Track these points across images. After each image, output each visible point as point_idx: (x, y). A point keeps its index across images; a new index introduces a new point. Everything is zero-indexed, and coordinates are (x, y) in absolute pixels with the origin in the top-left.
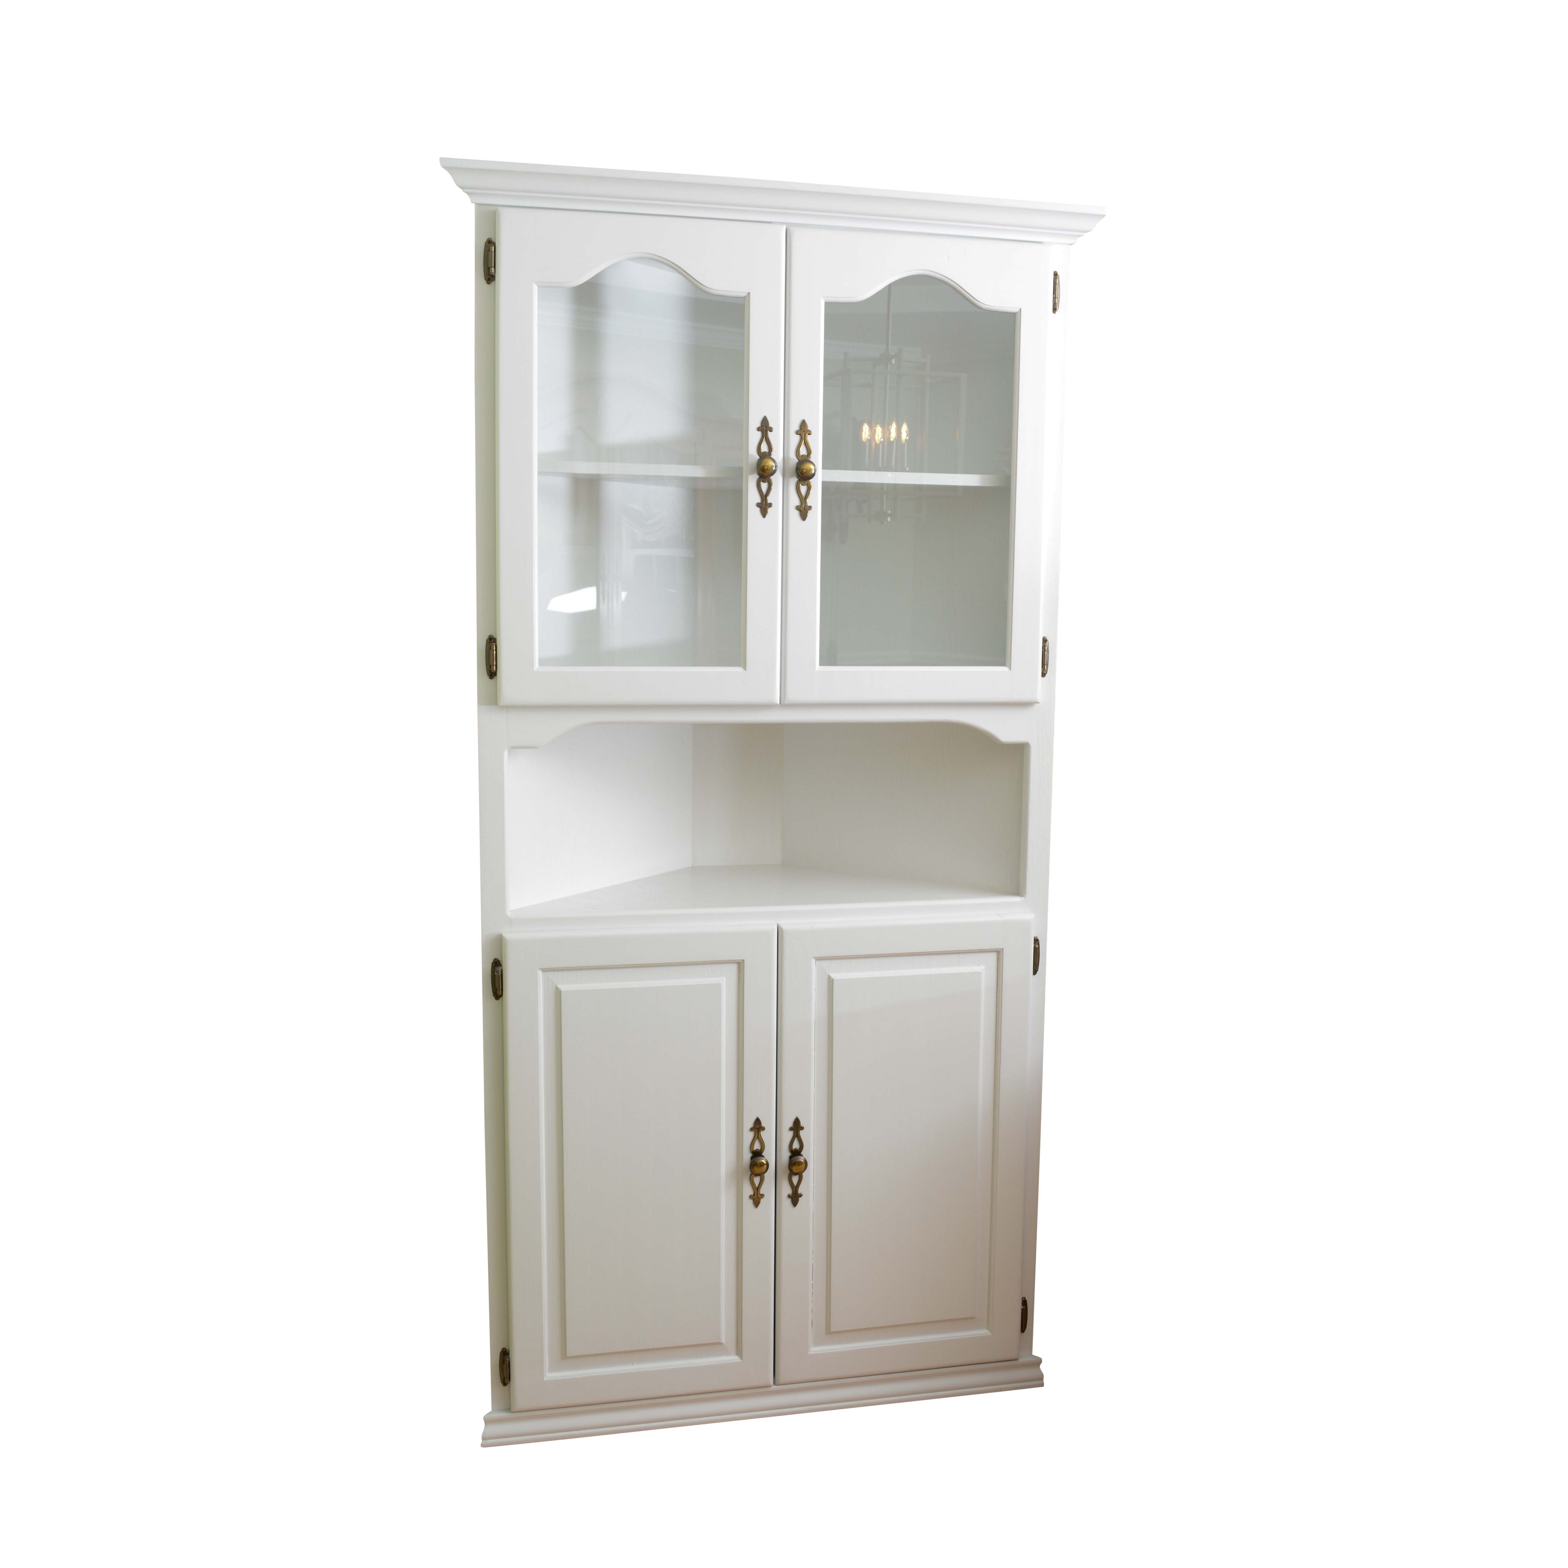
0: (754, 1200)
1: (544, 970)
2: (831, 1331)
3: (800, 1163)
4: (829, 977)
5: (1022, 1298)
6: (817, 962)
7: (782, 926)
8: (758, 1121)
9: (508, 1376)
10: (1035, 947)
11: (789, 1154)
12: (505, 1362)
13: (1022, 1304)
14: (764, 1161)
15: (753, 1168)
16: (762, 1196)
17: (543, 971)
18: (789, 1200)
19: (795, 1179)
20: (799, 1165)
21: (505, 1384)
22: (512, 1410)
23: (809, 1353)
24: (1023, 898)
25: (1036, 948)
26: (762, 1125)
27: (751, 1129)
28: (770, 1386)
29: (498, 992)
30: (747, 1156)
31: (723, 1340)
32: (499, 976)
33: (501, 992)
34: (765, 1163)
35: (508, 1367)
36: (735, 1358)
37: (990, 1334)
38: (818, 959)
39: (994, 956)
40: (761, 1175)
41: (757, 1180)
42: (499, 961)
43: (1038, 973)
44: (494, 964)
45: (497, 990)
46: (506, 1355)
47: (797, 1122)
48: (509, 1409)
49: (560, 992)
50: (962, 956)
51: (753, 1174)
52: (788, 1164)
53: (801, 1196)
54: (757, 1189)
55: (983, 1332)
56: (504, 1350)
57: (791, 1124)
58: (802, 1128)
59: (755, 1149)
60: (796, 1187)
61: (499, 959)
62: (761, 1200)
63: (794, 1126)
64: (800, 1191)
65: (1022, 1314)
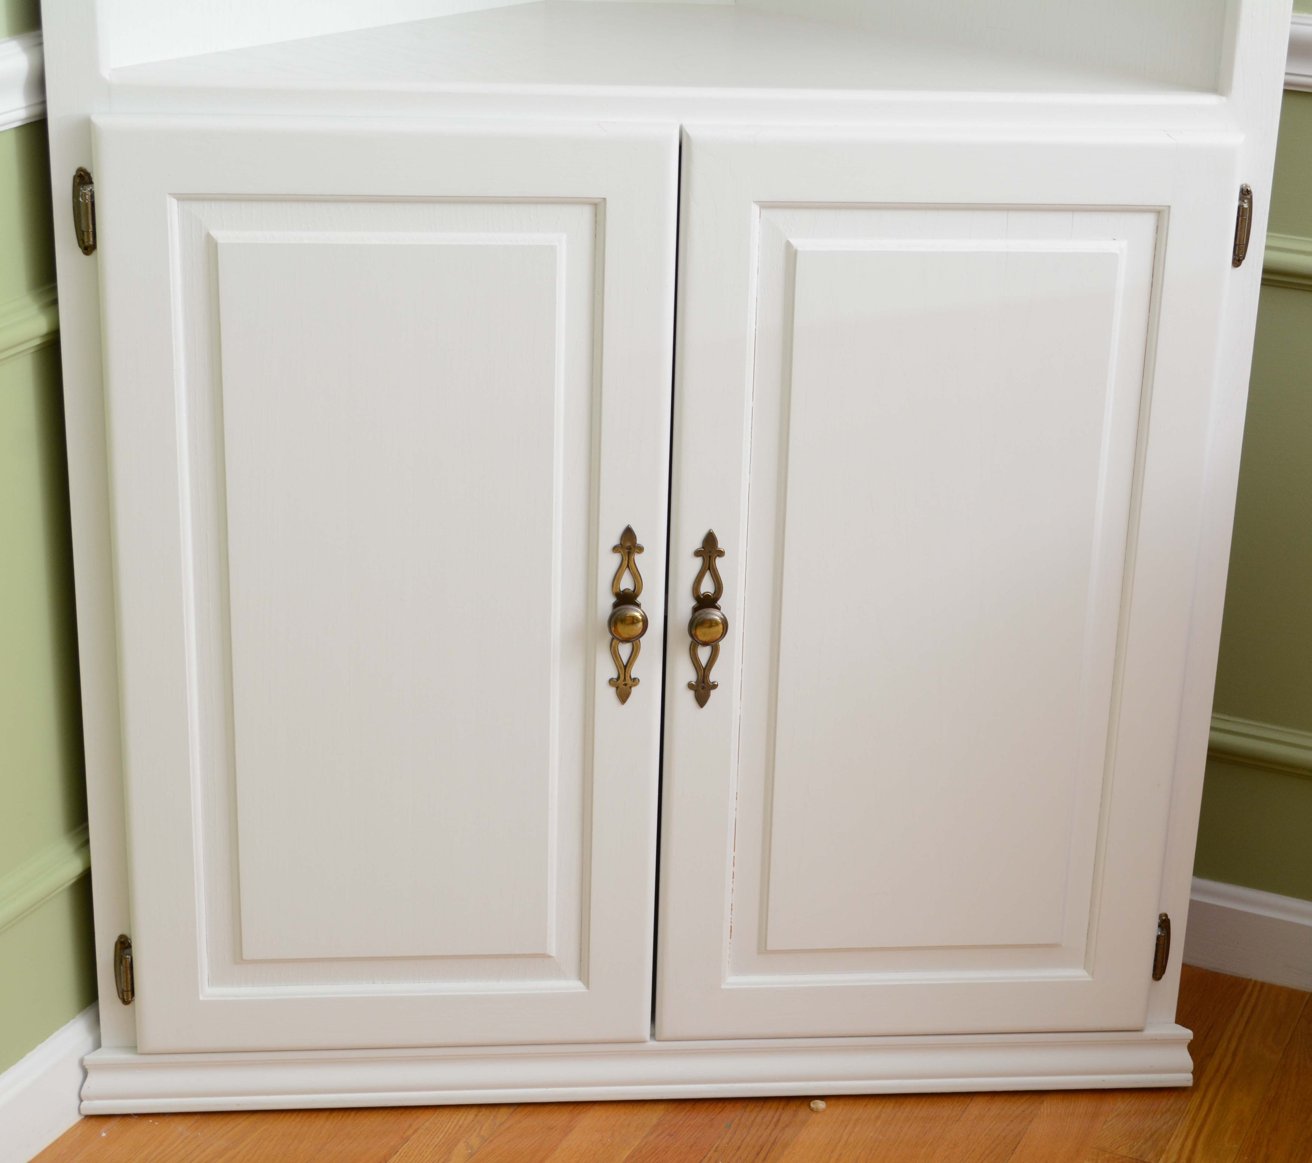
0: (617, 688)
1: (181, 198)
2: (768, 948)
3: (712, 623)
4: (788, 245)
5: (1161, 916)
6: (764, 212)
7: (688, 130)
8: (628, 534)
9: (130, 988)
10: (1240, 208)
11: (692, 603)
12: (124, 962)
13: (1159, 926)
14: (638, 615)
15: (615, 627)
16: (635, 681)
17: (178, 200)
18: (691, 694)
19: (704, 654)
20: (711, 626)
21: (126, 1002)
22: (139, 1052)
23: (723, 987)
24: (1224, 99)
25: (1244, 208)
26: (638, 542)
27: (615, 549)
28: (644, 1042)
29: (86, 240)
30: (606, 601)
31: (552, 950)
32: (87, 204)
33: (91, 239)
34: (640, 618)
35: (129, 972)
36: (574, 985)
37: (1090, 979)
38: (765, 206)
39: (1149, 220)
40: (634, 640)
41: (625, 650)
42: (88, 175)
43: (1244, 262)
44: (78, 180)
45: (83, 234)
46: (126, 948)
47: (710, 540)
48: (133, 1047)
49: (216, 245)
50: (1078, 217)
51: (617, 639)
52: (688, 622)
53: (715, 686)
54: (625, 667)
55: (1078, 974)
56: (123, 940)
57: (697, 544)
58: (721, 554)
59: (622, 590)
60: (704, 669)
61: (89, 170)
62: (633, 689)
63: (703, 547)
64: (713, 676)
65: (1157, 945)
